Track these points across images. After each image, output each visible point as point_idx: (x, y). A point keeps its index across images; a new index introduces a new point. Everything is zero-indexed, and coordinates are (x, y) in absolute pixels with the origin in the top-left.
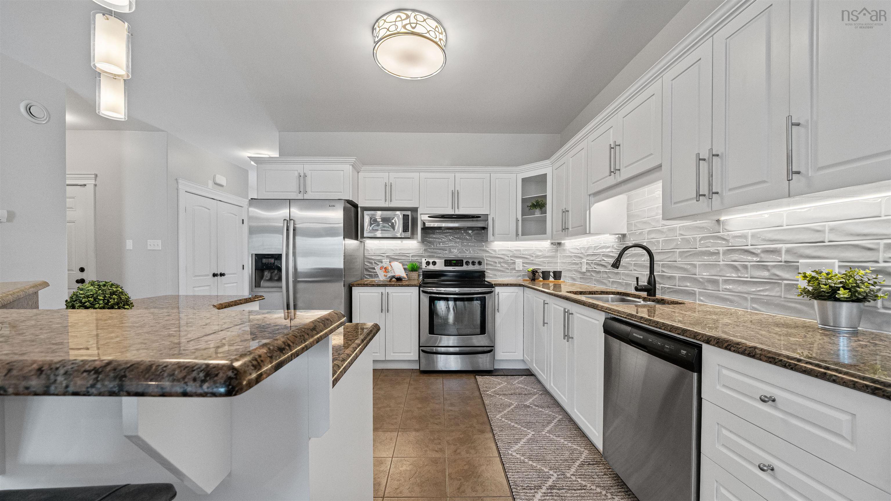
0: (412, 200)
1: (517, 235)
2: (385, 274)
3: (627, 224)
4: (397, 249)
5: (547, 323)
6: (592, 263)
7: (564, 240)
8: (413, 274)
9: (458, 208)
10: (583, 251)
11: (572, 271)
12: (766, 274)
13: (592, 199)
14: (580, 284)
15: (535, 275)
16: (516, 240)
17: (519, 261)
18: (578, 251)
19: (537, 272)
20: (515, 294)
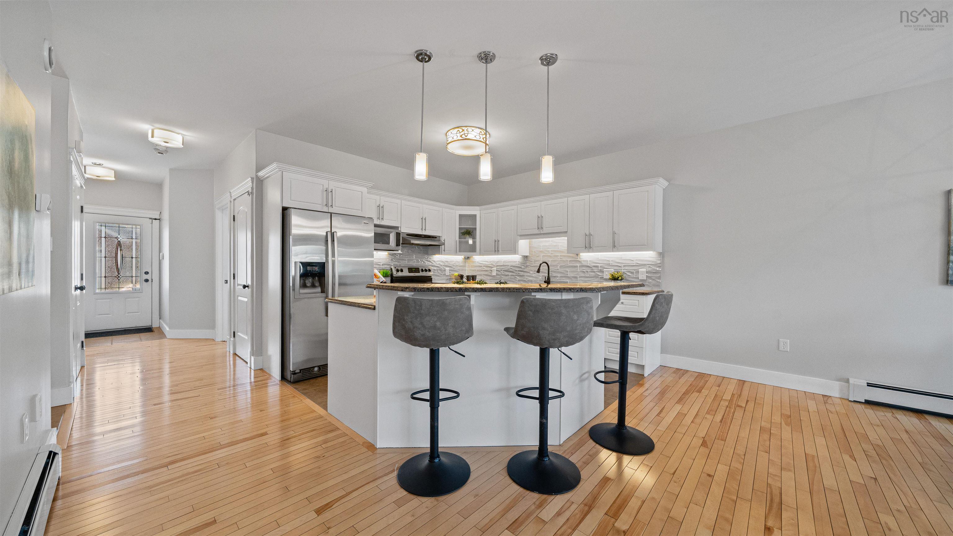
0: (396, 221)
1: (456, 251)
6: (501, 270)
7: (474, 256)
9: (425, 230)
10: (493, 264)
11: (484, 275)
12: (593, 274)
13: (519, 237)
16: (454, 255)
17: (447, 269)
18: (487, 263)
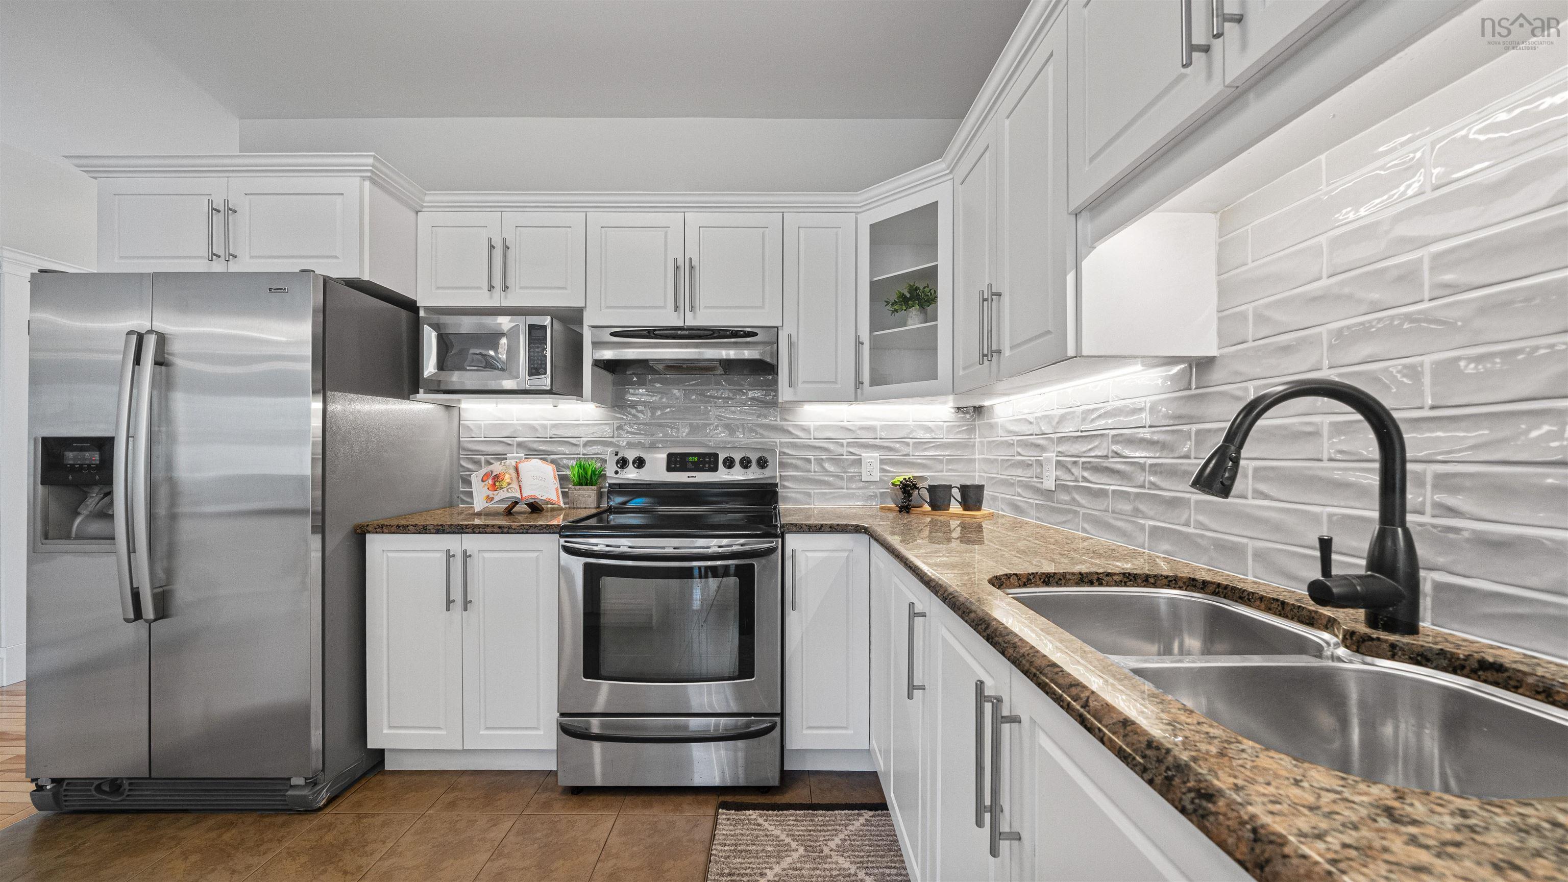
0: (565, 288)
1: (859, 383)
2: (490, 493)
3: (1220, 319)
4: (544, 427)
5: (923, 688)
6: (1075, 463)
7: (990, 394)
8: (583, 492)
9: (692, 308)
10: (1045, 429)
11: (1012, 485)
13: (1087, 227)
14: (1037, 526)
15: (910, 495)
16: (856, 399)
17: (871, 457)
18: (1030, 427)
19: (915, 487)
20: (846, 554)
